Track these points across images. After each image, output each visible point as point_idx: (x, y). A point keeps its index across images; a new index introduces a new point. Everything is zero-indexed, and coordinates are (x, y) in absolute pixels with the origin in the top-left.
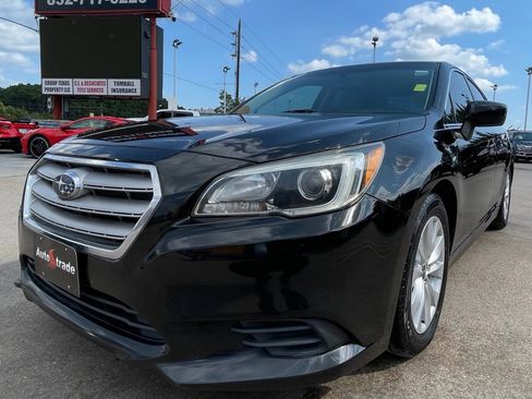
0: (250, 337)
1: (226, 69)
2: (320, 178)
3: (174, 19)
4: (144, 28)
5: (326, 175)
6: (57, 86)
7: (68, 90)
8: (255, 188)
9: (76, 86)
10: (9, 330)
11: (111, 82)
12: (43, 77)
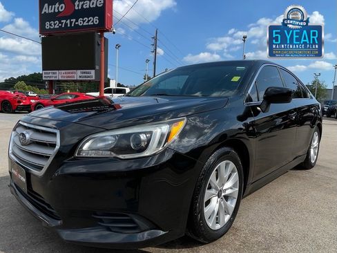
0: (101, 221)
1: (148, 61)
2: (140, 139)
3: (114, 33)
4: (97, 39)
5: (143, 137)
6: (51, 75)
7: (56, 77)
8: (107, 143)
9: (60, 75)
10: (6, 208)
11: (79, 71)
12: (43, 70)
